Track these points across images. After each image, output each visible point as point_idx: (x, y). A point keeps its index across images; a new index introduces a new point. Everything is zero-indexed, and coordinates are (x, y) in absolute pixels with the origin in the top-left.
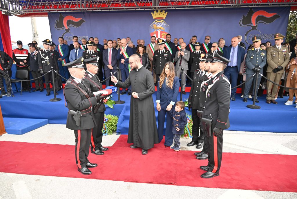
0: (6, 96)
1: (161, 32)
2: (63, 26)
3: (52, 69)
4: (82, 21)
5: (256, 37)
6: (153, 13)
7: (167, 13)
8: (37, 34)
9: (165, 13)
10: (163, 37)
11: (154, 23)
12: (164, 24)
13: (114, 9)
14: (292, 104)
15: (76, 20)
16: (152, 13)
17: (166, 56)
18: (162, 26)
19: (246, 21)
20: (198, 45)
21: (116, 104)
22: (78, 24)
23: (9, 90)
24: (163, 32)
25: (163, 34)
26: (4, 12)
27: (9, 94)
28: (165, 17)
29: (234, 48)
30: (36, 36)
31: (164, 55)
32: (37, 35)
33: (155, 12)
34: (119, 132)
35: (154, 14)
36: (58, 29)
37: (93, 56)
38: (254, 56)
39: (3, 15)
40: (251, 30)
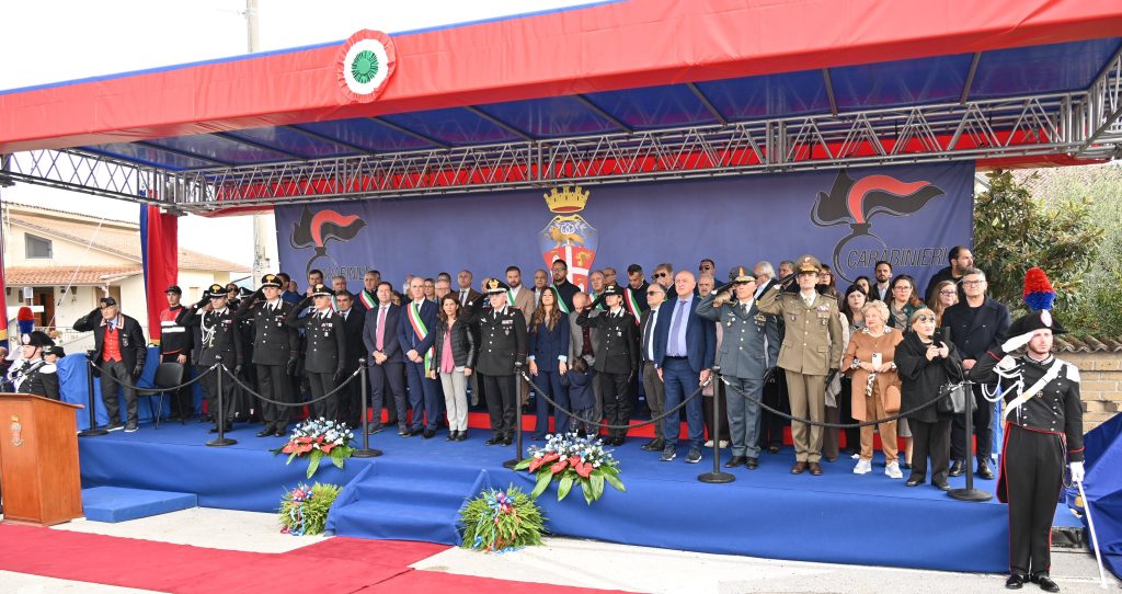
0: (122, 430)
1: (575, 251)
2: (312, 240)
3: (218, 361)
4: (358, 224)
5: (744, 269)
6: (550, 195)
7: (587, 193)
8: (267, 256)
9: (583, 193)
10: (580, 263)
11: (553, 224)
12: (583, 227)
13: (434, 191)
14: (869, 470)
15: (344, 221)
16: (546, 196)
17: (507, 325)
18: (577, 232)
19: (833, 208)
20: (611, 294)
21: (353, 458)
22: (349, 232)
23: (131, 416)
24: (580, 250)
25: (579, 257)
26: (164, 208)
27: (131, 425)
28: (581, 204)
29: (683, 303)
30: (263, 262)
31: (504, 322)
32: (268, 260)
33: (554, 191)
34: (333, 527)
35: (553, 197)
36: (295, 245)
37: (323, 325)
38: (734, 319)
39: (163, 215)
40: (850, 237)
